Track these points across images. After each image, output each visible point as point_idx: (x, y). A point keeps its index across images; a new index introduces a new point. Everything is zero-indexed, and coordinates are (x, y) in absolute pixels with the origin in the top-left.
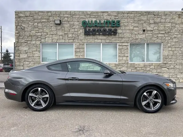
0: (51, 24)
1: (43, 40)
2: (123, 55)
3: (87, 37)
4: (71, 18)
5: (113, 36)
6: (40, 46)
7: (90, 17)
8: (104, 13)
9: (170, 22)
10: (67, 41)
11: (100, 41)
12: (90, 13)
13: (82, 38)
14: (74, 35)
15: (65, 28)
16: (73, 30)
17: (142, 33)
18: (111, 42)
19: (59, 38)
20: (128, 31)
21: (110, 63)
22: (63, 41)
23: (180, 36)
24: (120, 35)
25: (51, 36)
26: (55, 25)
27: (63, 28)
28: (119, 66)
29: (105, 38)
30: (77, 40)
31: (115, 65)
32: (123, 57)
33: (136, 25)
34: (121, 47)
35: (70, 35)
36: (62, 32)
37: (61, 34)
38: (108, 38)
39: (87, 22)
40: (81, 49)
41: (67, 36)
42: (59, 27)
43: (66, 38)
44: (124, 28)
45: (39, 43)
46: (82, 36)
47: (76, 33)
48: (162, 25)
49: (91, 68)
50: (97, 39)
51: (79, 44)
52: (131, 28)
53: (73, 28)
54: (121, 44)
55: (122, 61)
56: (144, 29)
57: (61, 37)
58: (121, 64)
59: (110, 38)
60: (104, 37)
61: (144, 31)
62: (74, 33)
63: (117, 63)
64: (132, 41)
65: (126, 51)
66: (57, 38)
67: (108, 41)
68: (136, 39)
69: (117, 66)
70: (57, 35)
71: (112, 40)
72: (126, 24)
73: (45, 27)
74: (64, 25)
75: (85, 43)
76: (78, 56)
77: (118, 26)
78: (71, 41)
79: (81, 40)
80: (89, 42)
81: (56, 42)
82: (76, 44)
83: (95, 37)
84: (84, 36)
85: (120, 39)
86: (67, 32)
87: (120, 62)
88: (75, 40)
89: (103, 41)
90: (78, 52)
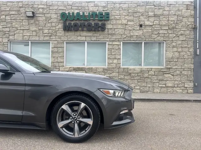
0: (22, 16)
1: (11, 37)
2: (113, 57)
3: (67, 34)
4: (48, 9)
5: (100, 33)
6: (8, 44)
7: (71, 9)
8: (90, 4)
9: (175, 15)
10: (42, 38)
11: (84, 38)
12: (71, 3)
13: (61, 35)
14: (50, 31)
15: (40, 22)
16: (49, 25)
17: (138, 29)
18: (98, 39)
19: (32, 35)
20: (120, 26)
21: (97, 67)
22: (36, 38)
23: (188, 32)
24: (110, 32)
25: (22, 31)
26: (27, 18)
27: (37, 22)
28: (109, 71)
29: (90, 35)
30: (54, 37)
31: (104, 69)
32: (113, 59)
33: (131, 18)
34: (111, 47)
35: (46, 31)
36: (36, 27)
37: (34, 29)
38: (94, 35)
39: (67, 14)
41: (41, 32)
42: (32, 21)
43: (41, 35)
44: (115, 23)
45: (7, 41)
46: (61, 33)
47: (53, 28)
48: (164, 19)
50: (80, 36)
51: (57, 42)
52: (125, 22)
53: (50, 21)
54: (110, 43)
55: (112, 65)
56: (142, 23)
57: (34, 33)
58: (110, 69)
59: (97, 35)
61: (141, 26)
62: (51, 28)
63: (106, 67)
64: (125, 40)
65: (117, 51)
66: (29, 34)
67: (94, 39)
68: (131, 36)
69: (106, 71)
70: (29, 31)
71: (100, 37)
72: (118, 17)
73: (15, 21)
74: (38, 18)
75: (65, 42)
76: (55, 58)
77: (107, 19)
78: (47, 38)
79: (60, 37)
80: (70, 40)
81: (28, 39)
82: (53, 42)
83: (78, 33)
84: (63, 32)
85: (110, 37)
86: (43, 27)
87: (109, 66)
88: (51, 37)
89: (88, 39)
90: (55, 52)
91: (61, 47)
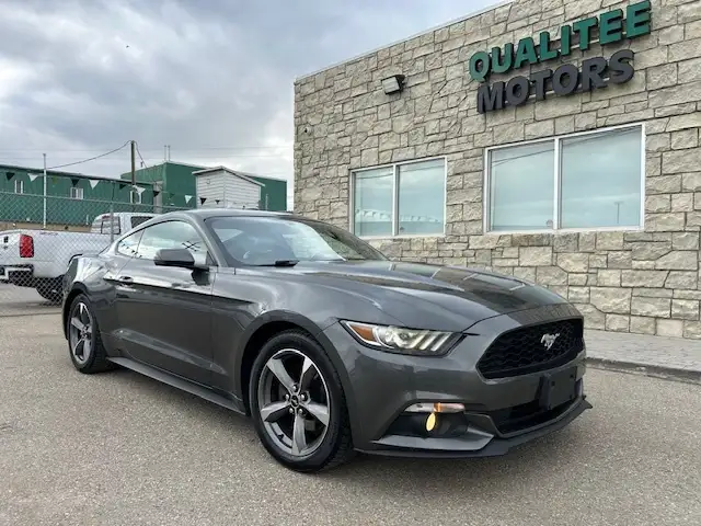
0: (377, 96)
1: (354, 161)
2: (670, 184)
3: (492, 122)
4: (438, 54)
5: (614, 92)
6: (348, 182)
7: (506, 32)
10: (422, 151)
11: (546, 128)
12: (504, 13)
13: (474, 129)
14: (445, 122)
15: (417, 101)
16: (441, 104)
18: (601, 122)
19: (398, 145)
21: (600, 230)
22: (409, 152)
24: (656, 79)
25: (376, 139)
26: (388, 99)
28: (649, 246)
29: (569, 112)
30: (455, 141)
31: (629, 239)
32: (671, 193)
34: (660, 143)
35: (432, 126)
36: (407, 120)
38: (586, 108)
40: (470, 175)
41: (421, 131)
42: (399, 104)
43: (420, 140)
44: (678, 36)
45: (345, 172)
46: (475, 121)
47: (452, 112)
49: (505, 254)
50: (535, 121)
51: (460, 155)
53: (442, 93)
54: (657, 129)
55: (665, 217)
57: (404, 139)
58: (658, 237)
59: (598, 105)
60: (568, 107)
62: (446, 114)
63: (639, 228)
65: (688, 158)
66: (392, 146)
67: (585, 121)
69: (636, 247)
70: (391, 134)
71: (610, 111)
72: (693, 10)
73: (361, 113)
74: (413, 90)
75: (487, 149)
76: (457, 207)
78: (435, 148)
79: (471, 137)
80: (500, 141)
81: (389, 160)
82: (452, 157)
83: (527, 113)
84: (481, 119)
85: (655, 99)
86: (424, 115)
87: (652, 224)
88: (447, 143)
89: (564, 126)
90: (456, 189)
91: (473, 169)
